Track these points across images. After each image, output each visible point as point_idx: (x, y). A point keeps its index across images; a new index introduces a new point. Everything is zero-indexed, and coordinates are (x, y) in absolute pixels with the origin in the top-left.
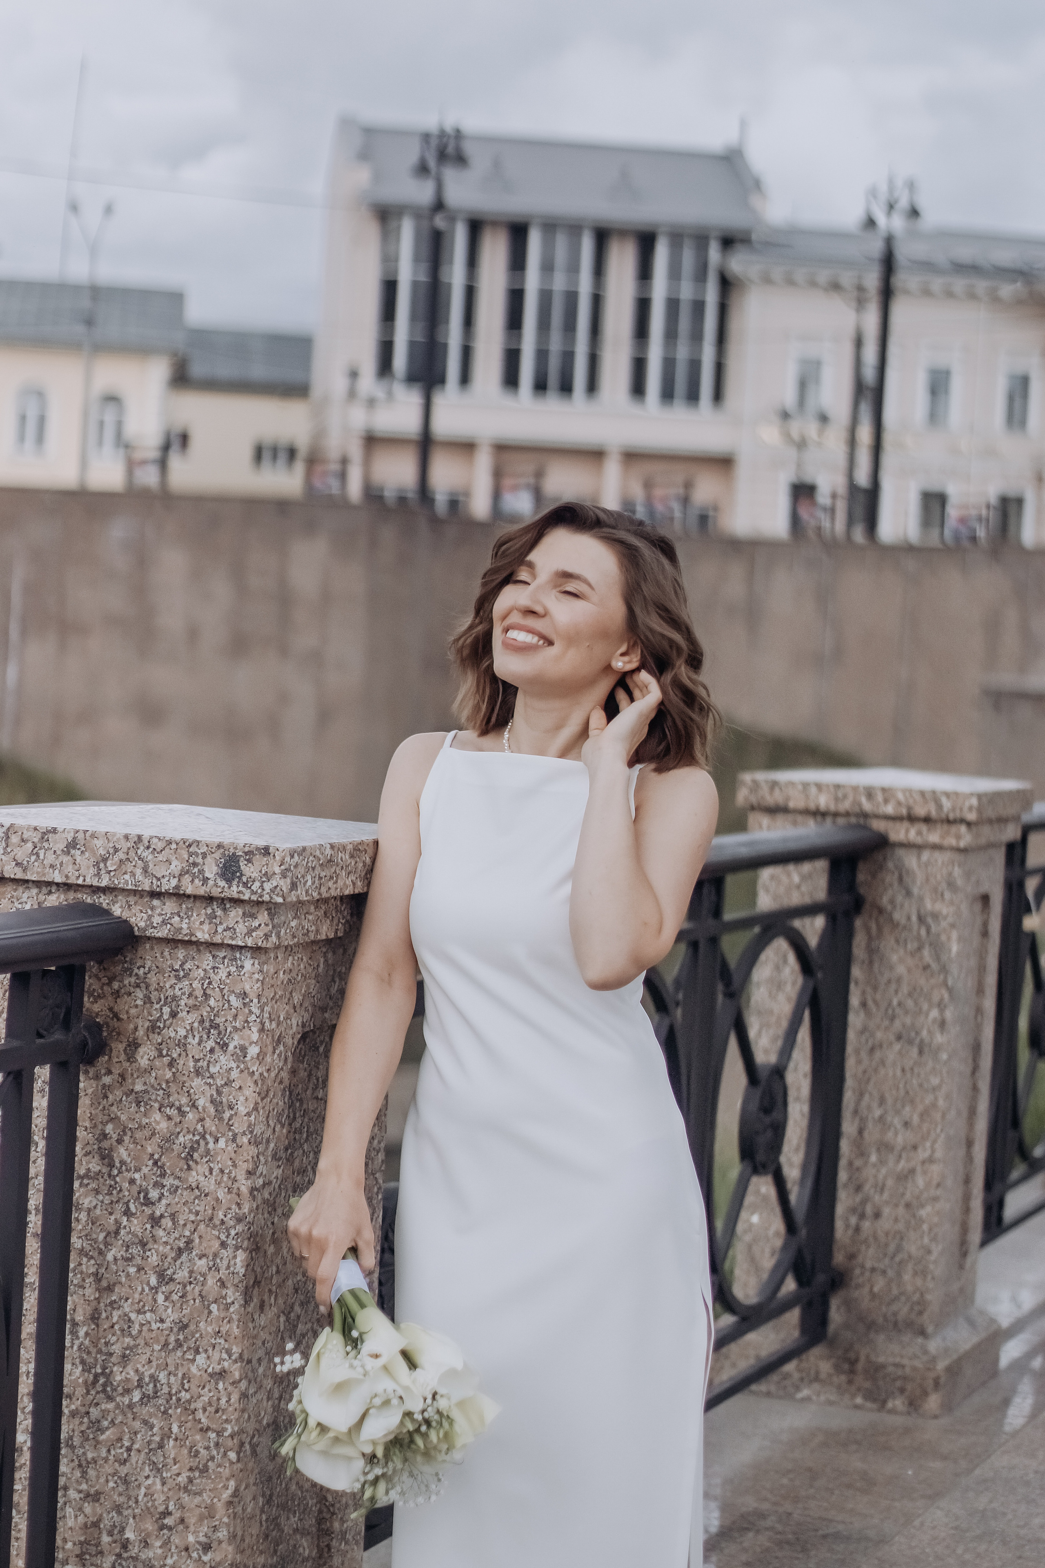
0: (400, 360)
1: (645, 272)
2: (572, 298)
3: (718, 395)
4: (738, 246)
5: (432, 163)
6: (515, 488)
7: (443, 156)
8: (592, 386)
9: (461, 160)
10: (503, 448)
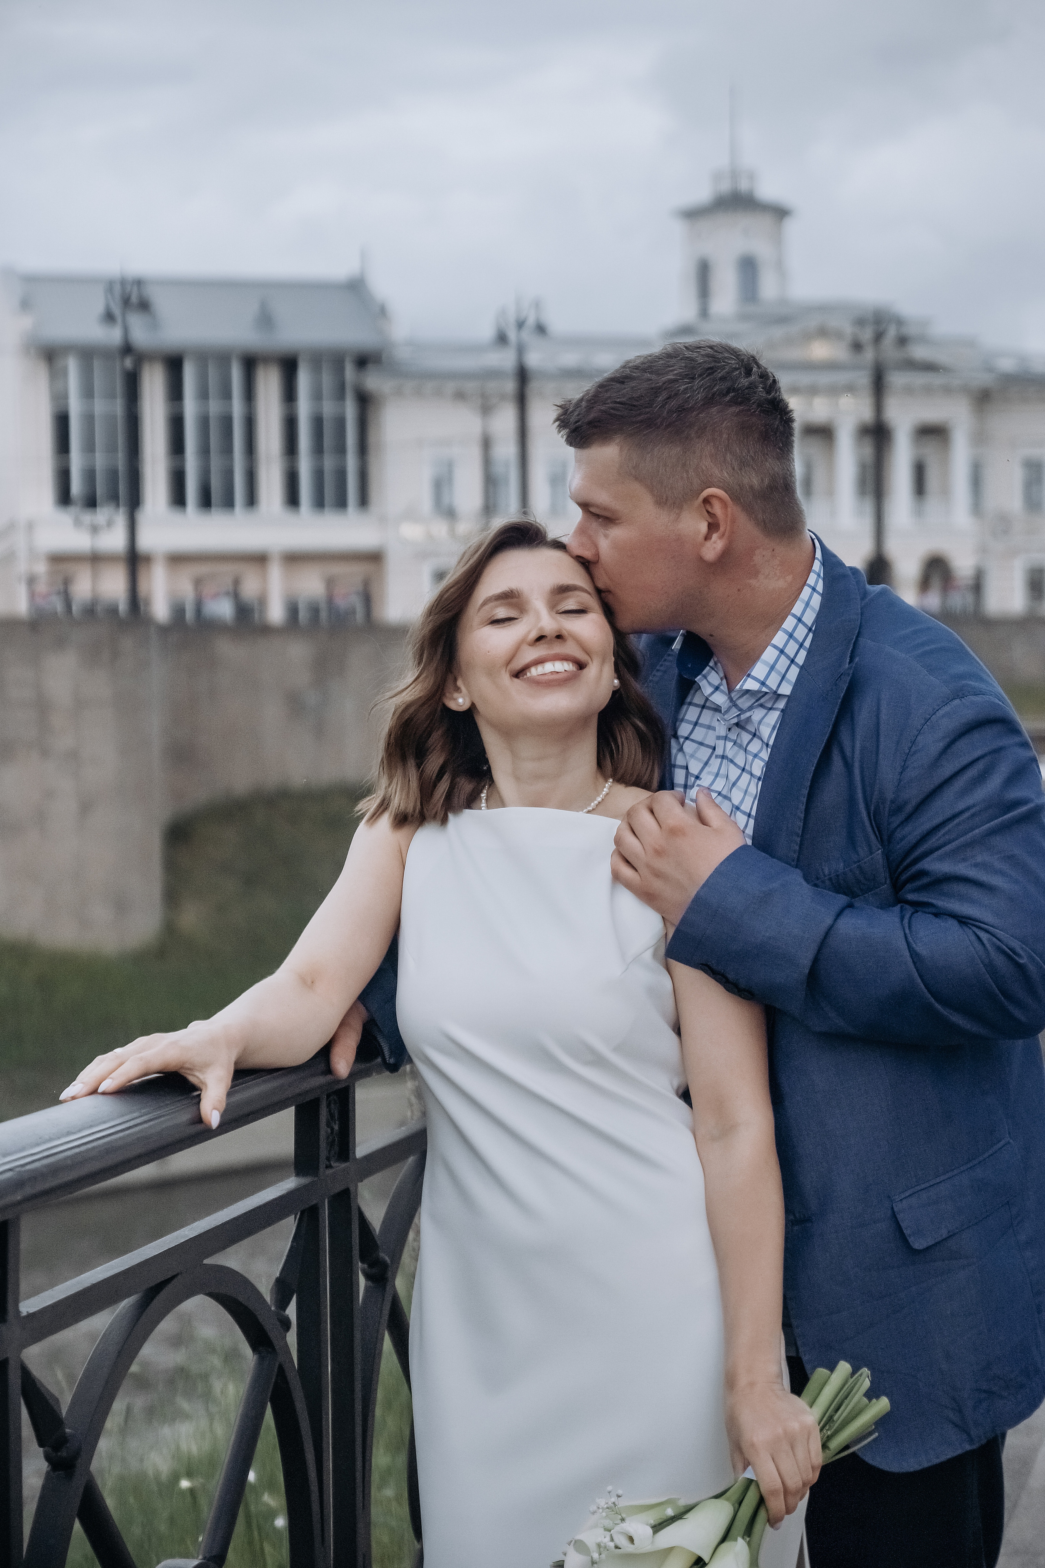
0: (76, 487)
1: (289, 394)
2: (227, 422)
3: (364, 501)
4: (370, 366)
5: (117, 311)
6: (216, 596)
7: (126, 302)
8: (252, 500)
9: (144, 306)
10: (177, 559)
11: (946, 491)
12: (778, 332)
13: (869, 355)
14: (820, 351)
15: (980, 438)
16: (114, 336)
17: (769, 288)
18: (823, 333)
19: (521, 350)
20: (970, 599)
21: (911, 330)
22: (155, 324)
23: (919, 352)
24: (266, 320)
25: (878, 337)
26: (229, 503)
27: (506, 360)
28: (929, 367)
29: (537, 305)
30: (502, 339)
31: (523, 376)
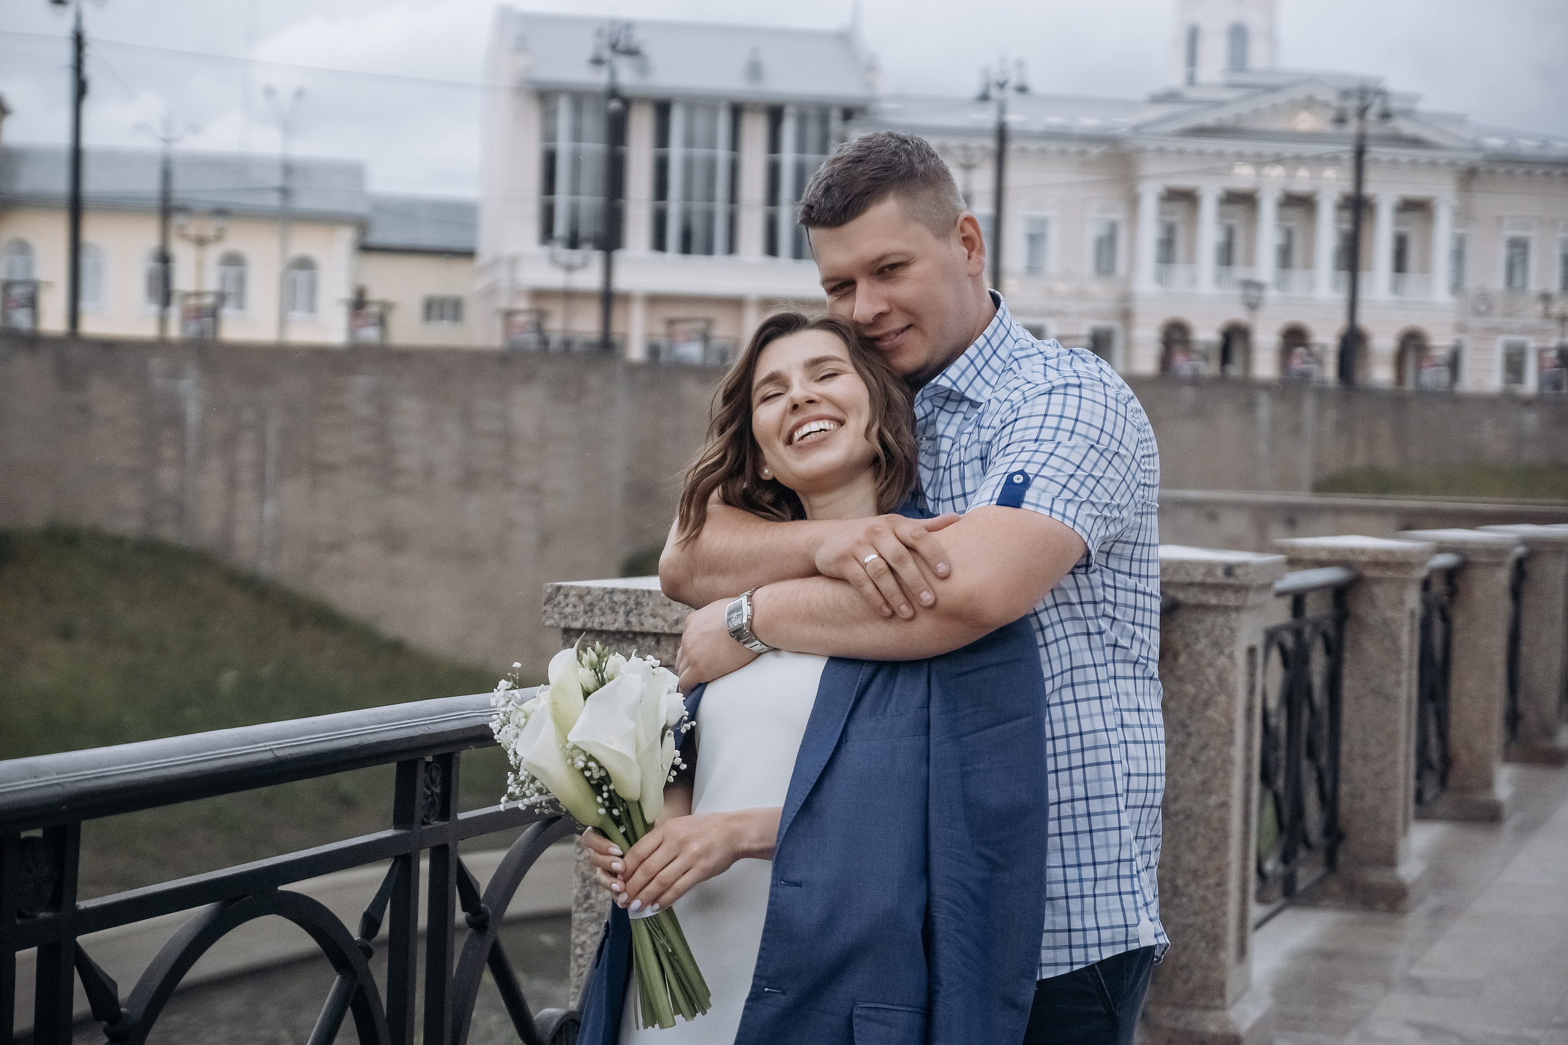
0: (561, 228)
1: (774, 145)
2: (711, 166)
4: (855, 119)
5: (605, 55)
6: (687, 339)
7: (614, 47)
8: (732, 248)
10: (655, 300)
11: (1426, 268)
12: (1265, 102)
13: (1352, 128)
14: (1306, 122)
15: (1463, 216)
16: (599, 79)
17: (1258, 58)
18: (1310, 103)
19: (1002, 109)
20: (1444, 376)
21: (1395, 105)
22: (643, 69)
23: (1406, 127)
24: (755, 71)
25: (1362, 112)
26: (709, 250)
27: (987, 117)
28: (1416, 142)
29: (1020, 64)
30: (984, 98)
31: (1002, 134)
